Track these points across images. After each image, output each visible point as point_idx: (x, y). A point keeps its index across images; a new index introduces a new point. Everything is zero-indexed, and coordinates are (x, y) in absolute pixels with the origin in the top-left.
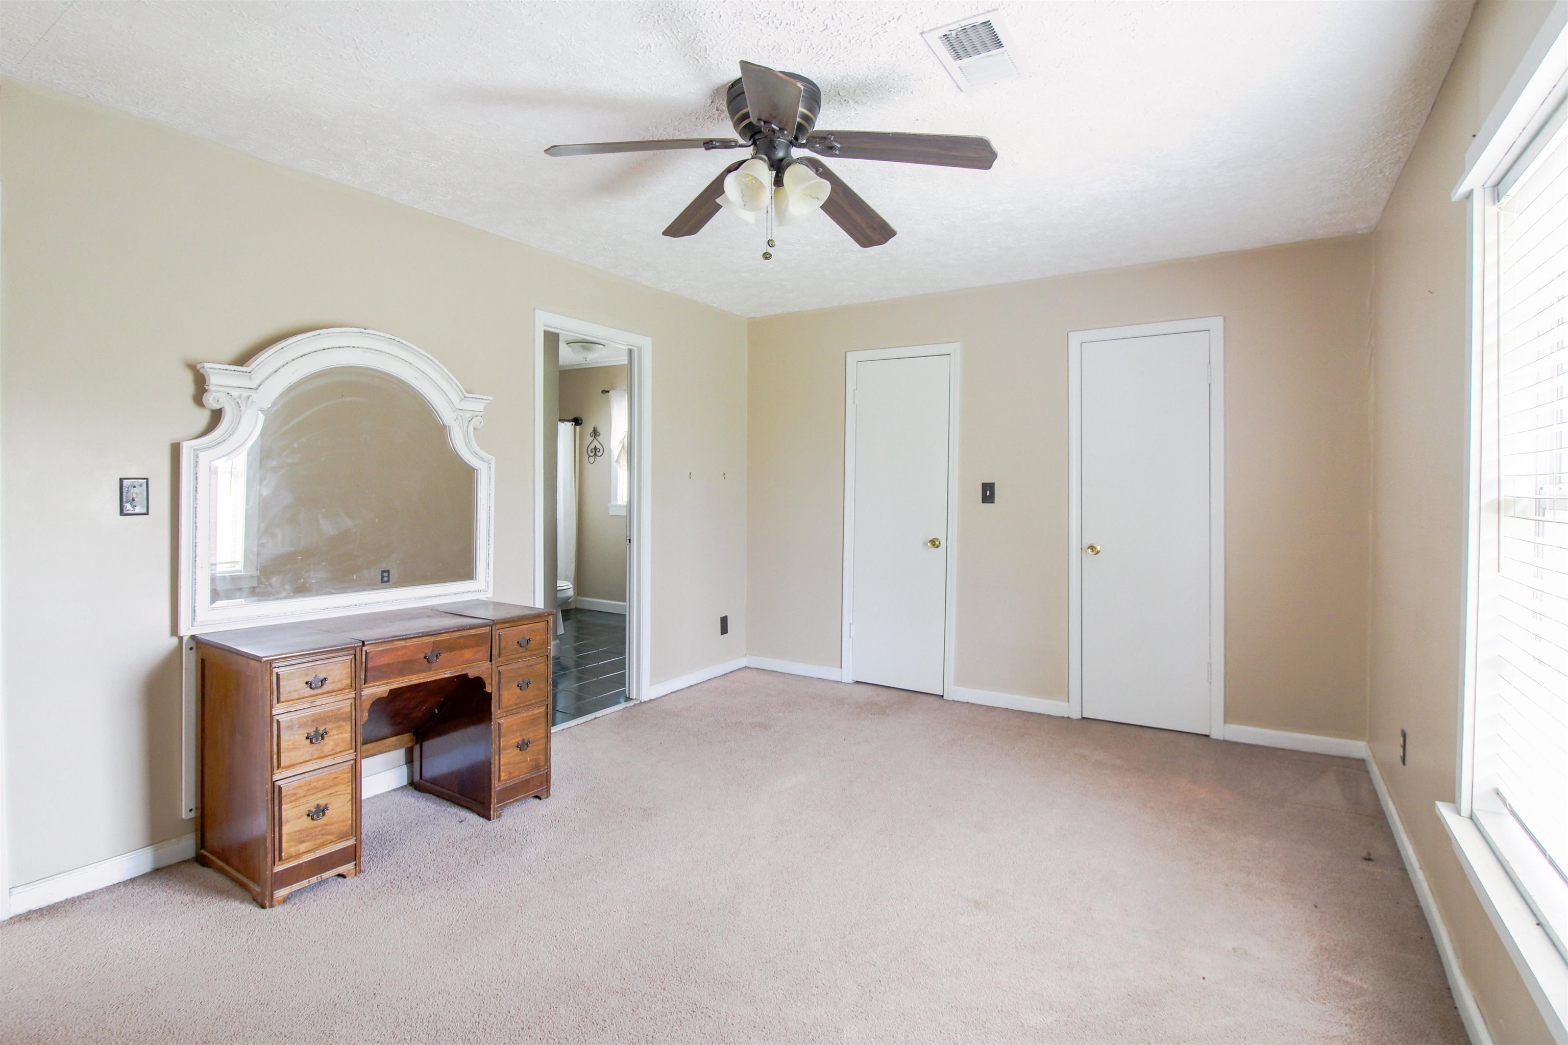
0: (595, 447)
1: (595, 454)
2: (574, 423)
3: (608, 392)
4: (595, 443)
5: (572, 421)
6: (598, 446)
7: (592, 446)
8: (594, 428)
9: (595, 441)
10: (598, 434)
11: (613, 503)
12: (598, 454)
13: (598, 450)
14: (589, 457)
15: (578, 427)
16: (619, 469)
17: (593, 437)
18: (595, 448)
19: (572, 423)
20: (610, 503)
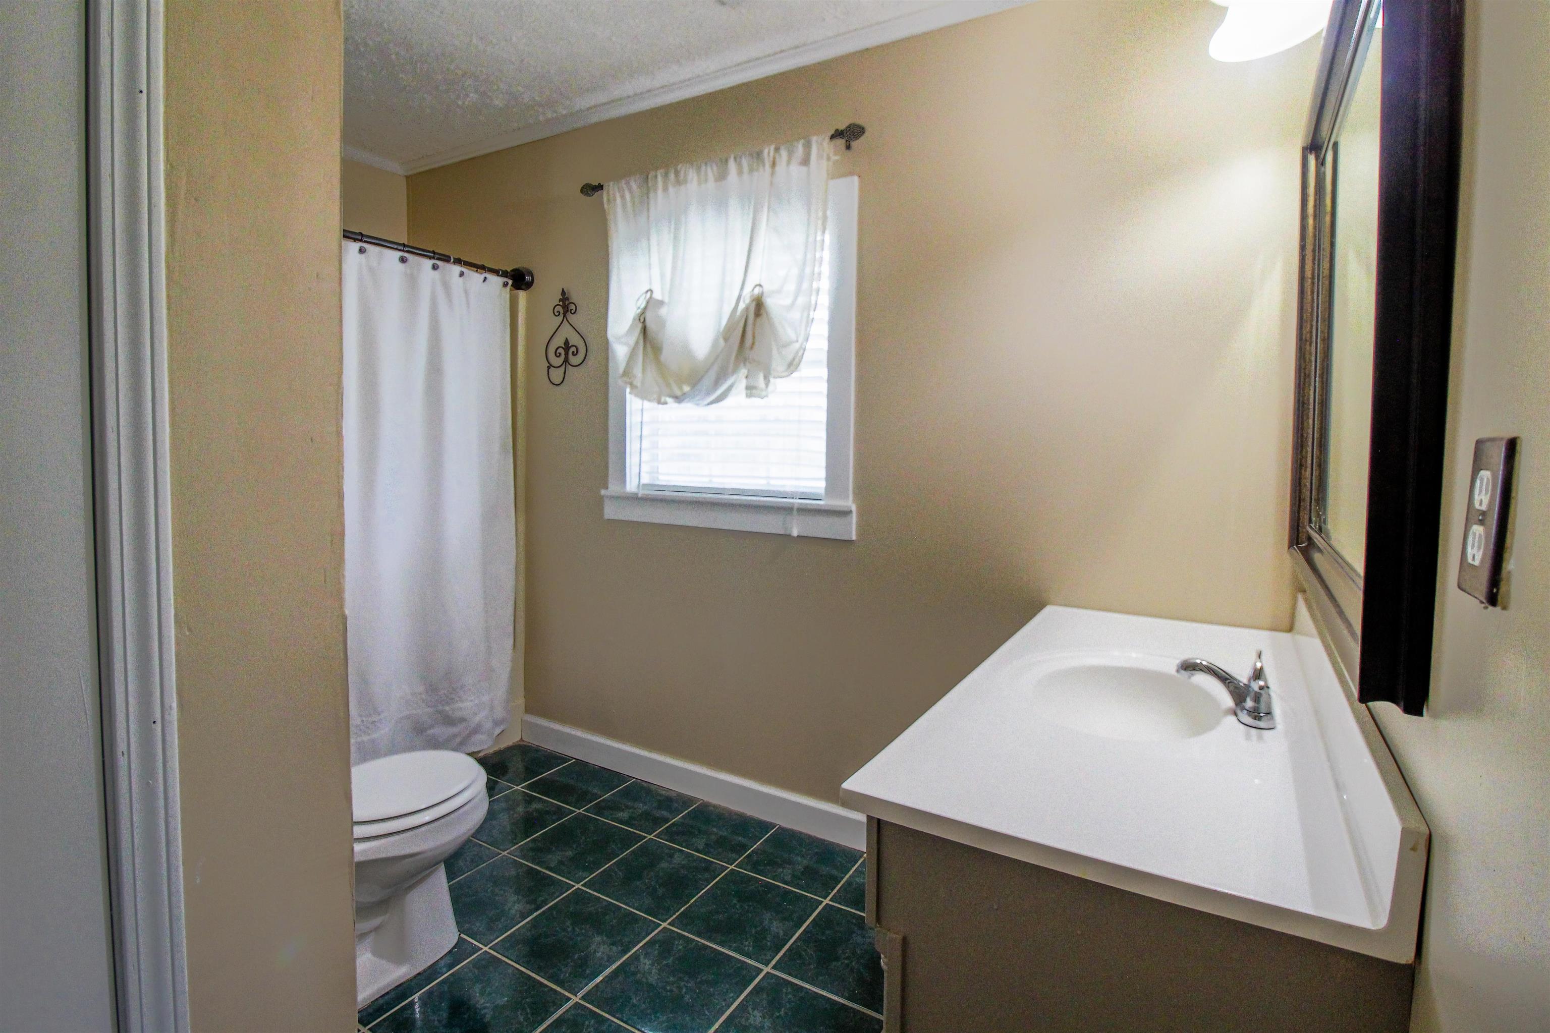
0: (567, 342)
1: (566, 360)
2: (510, 282)
3: (600, 187)
4: (566, 332)
5: (505, 274)
6: (575, 340)
7: (559, 341)
8: (563, 292)
9: (566, 326)
10: (572, 307)
11: (613, 488)
12: (574, 360)
13: (573, 349)
14: (549, 368)
15: (522, 295)
16: (629, 397)
17: (560, 318)
18: (567, 346)
19: (505, 280)
20: (607, 488)
